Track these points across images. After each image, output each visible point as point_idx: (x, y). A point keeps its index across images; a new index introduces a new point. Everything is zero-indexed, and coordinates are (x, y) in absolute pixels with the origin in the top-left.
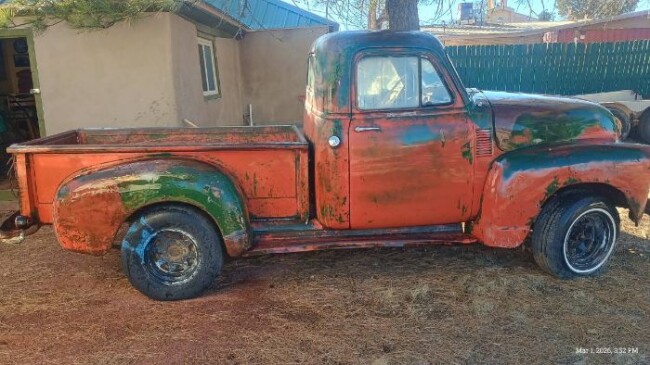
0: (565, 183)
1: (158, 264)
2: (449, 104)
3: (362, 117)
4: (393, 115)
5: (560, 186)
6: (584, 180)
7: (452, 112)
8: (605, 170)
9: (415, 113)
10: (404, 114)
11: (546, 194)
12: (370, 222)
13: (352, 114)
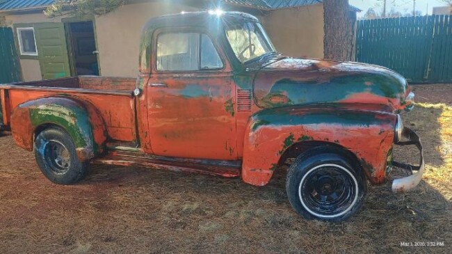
0: (299, 139)
1: (56, 161)
2: (222, 68)
3: (157, 75)
4: (177, 75)
5: (295, 141)
6: (315, 138)
7: (221, 75)
8: (335, 132)
9: (193, 75)
10: (185, 75)
11: (285, 147)
12: (165, 151)
13: (151, 73)
